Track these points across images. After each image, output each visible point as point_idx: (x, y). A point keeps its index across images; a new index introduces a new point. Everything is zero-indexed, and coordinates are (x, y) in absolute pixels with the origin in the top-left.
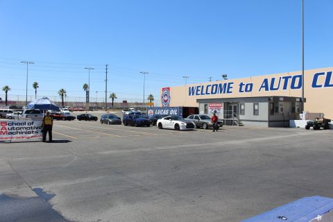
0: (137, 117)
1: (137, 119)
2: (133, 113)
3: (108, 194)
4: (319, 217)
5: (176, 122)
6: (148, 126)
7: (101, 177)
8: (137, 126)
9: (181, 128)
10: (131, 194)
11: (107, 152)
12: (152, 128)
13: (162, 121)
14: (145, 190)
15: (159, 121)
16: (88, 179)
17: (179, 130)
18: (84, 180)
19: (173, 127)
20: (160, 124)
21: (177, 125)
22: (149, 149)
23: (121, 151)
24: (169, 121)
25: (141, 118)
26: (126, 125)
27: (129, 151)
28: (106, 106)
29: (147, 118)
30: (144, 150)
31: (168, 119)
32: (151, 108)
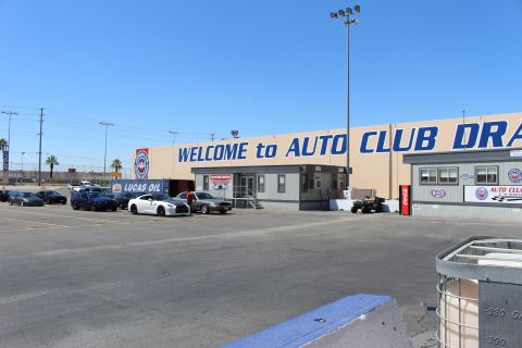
0: (96, 196)
1: (96, 199)
2: (88, 190)
3: (60, 316)
4: (362, 317)
5: (159, 203)
6: (114, 210)
7: (44, 293)
8: (96, 210)
9: (167, 213)
10: (99, 314)
11: (48, 253)
12: (121, 213)
13: (136, 201)
14: (120, 307)
15: (132, 202)
16: (23, 296)
17: (164, 215)
18: (14, 299)
19: (155, 213)
20: (134, 207)
21: (161, 209)
22: (119, 247)
23: (74, 251)
24: (147, 202)
25: (101, 198)
26: (77, 209)
27: (86, 250)
28: (39, 177)
29: (112, 197)
30: (109, 247)
31: (147, 198)
32: (119, 182)
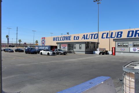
0: (31, 50)
1: (31, 51)
2: (29, 48)
3: (23, 81)
4: (102, 82)
5: (48, 52)
6: (36, 54)
7: (18, 75)
8: (32, 54)
9: (50, 55)
10: (32, 81)
11: (20, 65)
12: (38, 55)
13: (42, 51)
14: (38, 79)
15: (41, 52)
16: (13, 76)
17: (49, 55)
18: (11, 77)
19: (47, 54)
21: (48, 53)
22: (37, 63)
23: (26, 64)
24: (45, 52)
25: (33, 51)
26: (27, 53)
27: (29, 64)
28: (17, 45)
29: (36, 50)
30: (35, 63)
31: (45, 51)
32: (37, 46)
